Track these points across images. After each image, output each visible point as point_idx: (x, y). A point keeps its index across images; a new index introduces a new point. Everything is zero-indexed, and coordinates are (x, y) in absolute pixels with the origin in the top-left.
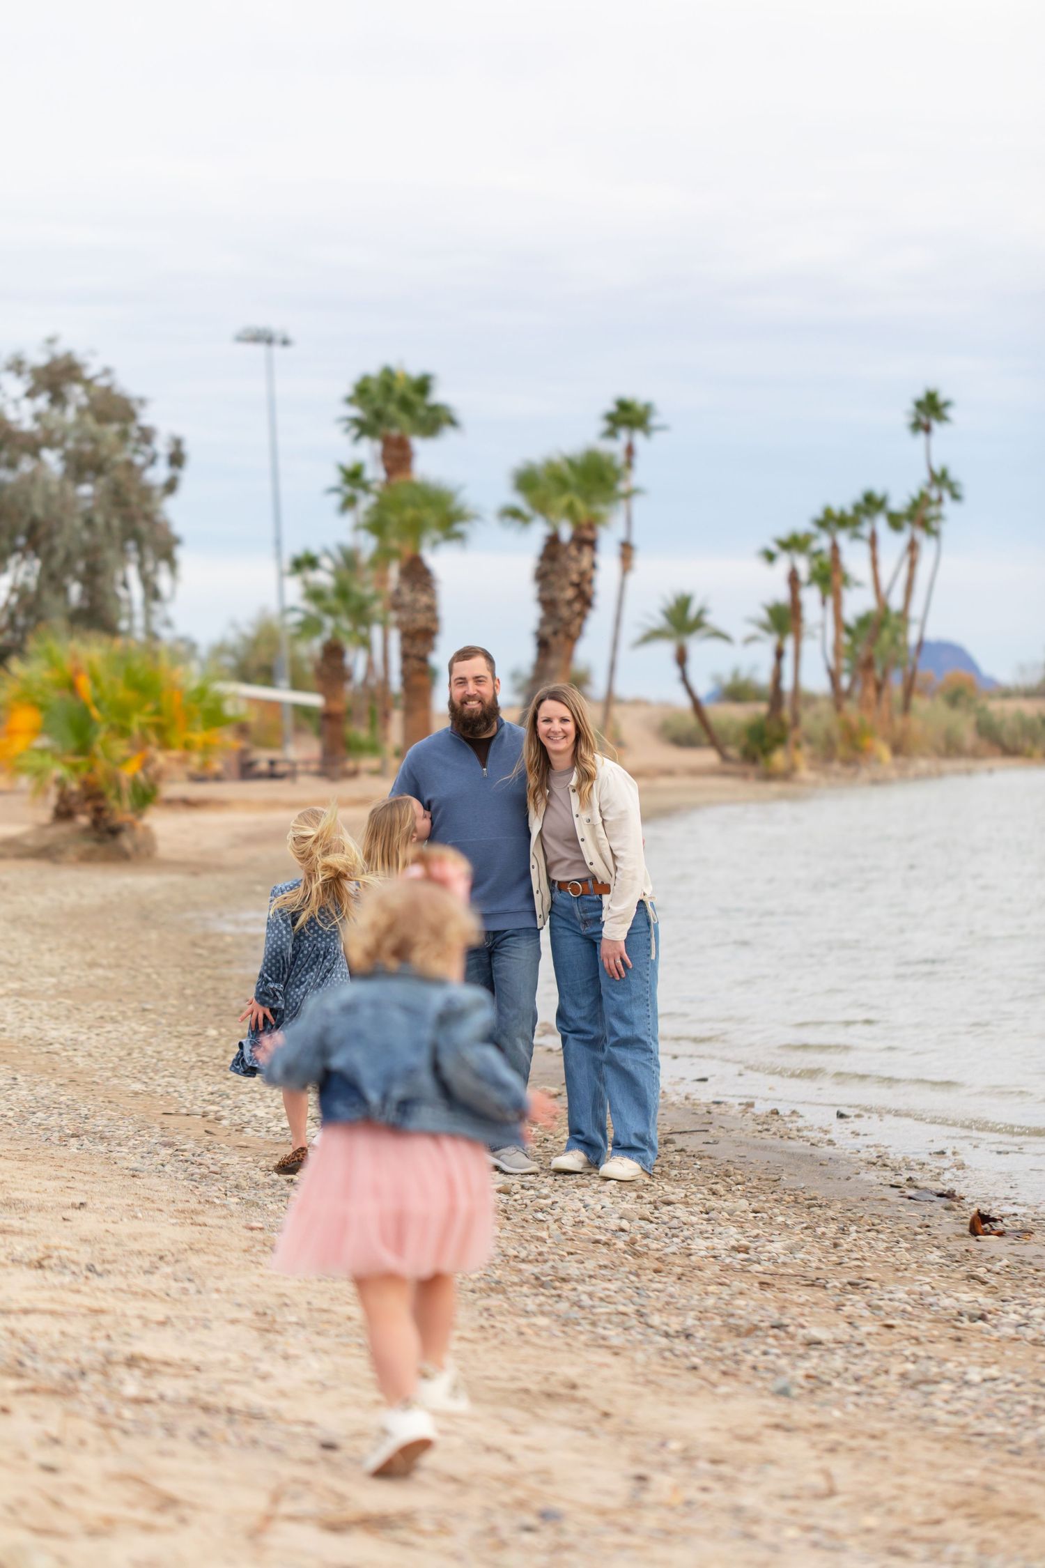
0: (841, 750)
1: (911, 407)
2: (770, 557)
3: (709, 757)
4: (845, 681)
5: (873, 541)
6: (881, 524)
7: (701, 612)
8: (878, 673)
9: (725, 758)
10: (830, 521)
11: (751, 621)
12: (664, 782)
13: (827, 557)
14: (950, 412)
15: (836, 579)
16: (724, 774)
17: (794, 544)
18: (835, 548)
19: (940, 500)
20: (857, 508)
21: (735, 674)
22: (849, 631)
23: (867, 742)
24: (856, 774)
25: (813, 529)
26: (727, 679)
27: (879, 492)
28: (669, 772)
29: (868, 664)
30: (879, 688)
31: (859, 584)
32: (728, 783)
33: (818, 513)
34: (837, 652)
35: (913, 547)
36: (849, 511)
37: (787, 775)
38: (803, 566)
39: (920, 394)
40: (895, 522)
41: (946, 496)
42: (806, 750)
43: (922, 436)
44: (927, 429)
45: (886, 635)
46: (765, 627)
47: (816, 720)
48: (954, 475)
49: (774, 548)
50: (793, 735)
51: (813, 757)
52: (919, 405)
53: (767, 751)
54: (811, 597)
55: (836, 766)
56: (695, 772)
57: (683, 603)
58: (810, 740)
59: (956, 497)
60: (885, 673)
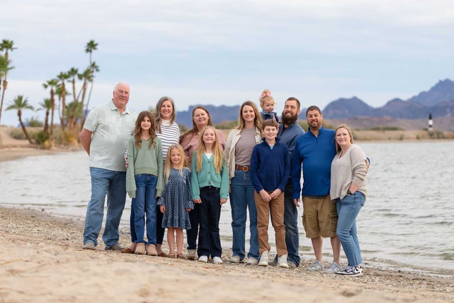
0: (64, 141)
1: (86, 45)
2: (46, 87)
3: (27, 142)
4: (65, 122)
5: (73, 82)
6: (76, 77)
7: (25, 101)
8: (74, 120)
9: (31, 142)
10: (62, 76)
11: (40, 104)
12: (14, 149)
13: (60, 87)
14: (97, 47)
15: (64, 93)
16: (31, 147)
17: (52, 83)
18: (63, 84)
19: (93, 72)
20: (69, 73)
21: (32, 119)
22: (67, 107)
23: (71, 139)
24: (68, 148)
25: (58, 78)
26: (30, 120)
27: (76, 68)
28: (15, 146)
29: (72, 117)
30: (75, 124)
31: (70, 94)
32: (32, 149)
33: (59, 74)
34: (63, 114)
35: (85, 84)
36: (67, 74)
37: (49, 148)
38: (55, 89)
39: (89, 41)
40: (80, 77)
41: (95, 70)
42: (54, 141)
43: (89, 53)
44: (91, 51)
45: (77, 109)
46: (43, 106)
47: (57, 132)
48: (97, 64)
49: (47, 84)
50: (51, 137)
51: (56, 143)
52: (89, 44)
53: (43, 141)
54: (56, 97)
55: (62, 146)
56: (22, 146)
57: (20, 98)
58: (55, 138)
59: (97, 70)
60: (76, 120)
